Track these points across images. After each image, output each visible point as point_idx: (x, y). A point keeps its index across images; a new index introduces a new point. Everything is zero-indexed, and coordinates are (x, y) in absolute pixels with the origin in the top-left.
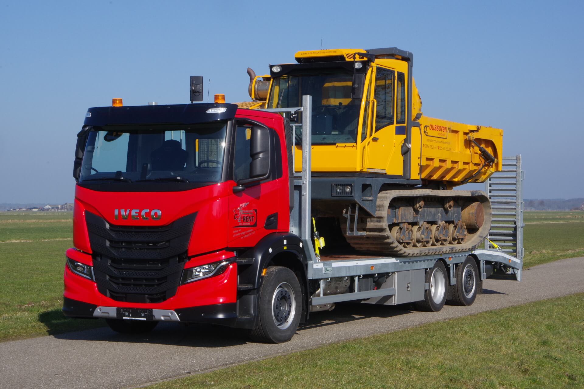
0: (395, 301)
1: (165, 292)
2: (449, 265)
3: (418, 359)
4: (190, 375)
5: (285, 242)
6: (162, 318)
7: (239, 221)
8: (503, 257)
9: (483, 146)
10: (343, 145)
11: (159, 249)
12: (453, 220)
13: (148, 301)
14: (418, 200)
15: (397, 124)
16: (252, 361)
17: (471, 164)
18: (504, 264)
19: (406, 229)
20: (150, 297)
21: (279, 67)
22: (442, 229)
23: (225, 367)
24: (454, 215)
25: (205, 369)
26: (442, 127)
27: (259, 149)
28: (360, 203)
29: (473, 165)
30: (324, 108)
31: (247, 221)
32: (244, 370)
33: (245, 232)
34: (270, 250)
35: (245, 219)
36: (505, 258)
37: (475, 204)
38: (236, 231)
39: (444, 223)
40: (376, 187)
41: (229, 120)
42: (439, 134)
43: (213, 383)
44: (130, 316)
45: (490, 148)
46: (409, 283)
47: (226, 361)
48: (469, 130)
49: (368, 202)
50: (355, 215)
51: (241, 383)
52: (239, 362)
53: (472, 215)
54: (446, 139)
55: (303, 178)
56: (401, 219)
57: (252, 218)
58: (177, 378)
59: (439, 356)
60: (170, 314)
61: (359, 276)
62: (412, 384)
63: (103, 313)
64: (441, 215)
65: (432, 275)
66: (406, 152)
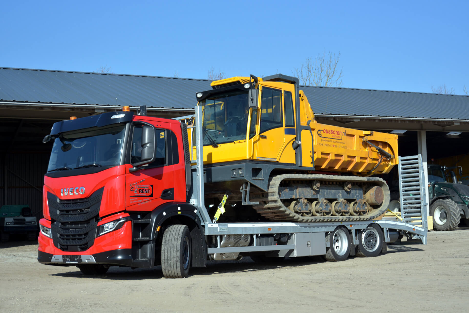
0: (295, 254)
1: (87, 244)
2: (351, 230)
5: (179, 208)
6: (86, 261)
7: (135, 192)
8: (407, 226)
9: (380, 147)
10: (238, 141)
11: (85, 213)
12: (354, 198)
13: (79, 249)
14: (315, 182)
15: (285, 127)
17: (368, 158)
18: (408, 231)
19: (303, 203)
20: (81, 247)
21: (201, 93)
22: (342, 204)
24: (355, 195)
26: (336, 131)
27: (146, 141)
28: (250, 182)
29: (371, 159)
30: (232, 119)
31: (143, 193)
33: (141, 200)
34: (164, 214)
35: (141, 191)
36: (409, 228)
37: (375, 188)
38: (133, 199)
39: (343, 200)
40: (266, 171)
41: (128, 122)
42: (333, 136)
44: (70, 260)
45: (388, 148)
46: (309, 242)
48: (364, 134)
49: (259, 181)
50: (247, 190)
53: (372, 195)
54: (342, 140)
55: (197, 164)
56: (299, 195)
57: (148, 191)
60: (90, 258)
61: (257, 235)
63: (56, 259)
64: (342, 194)
65: (333, 236)
66: (297, 147)
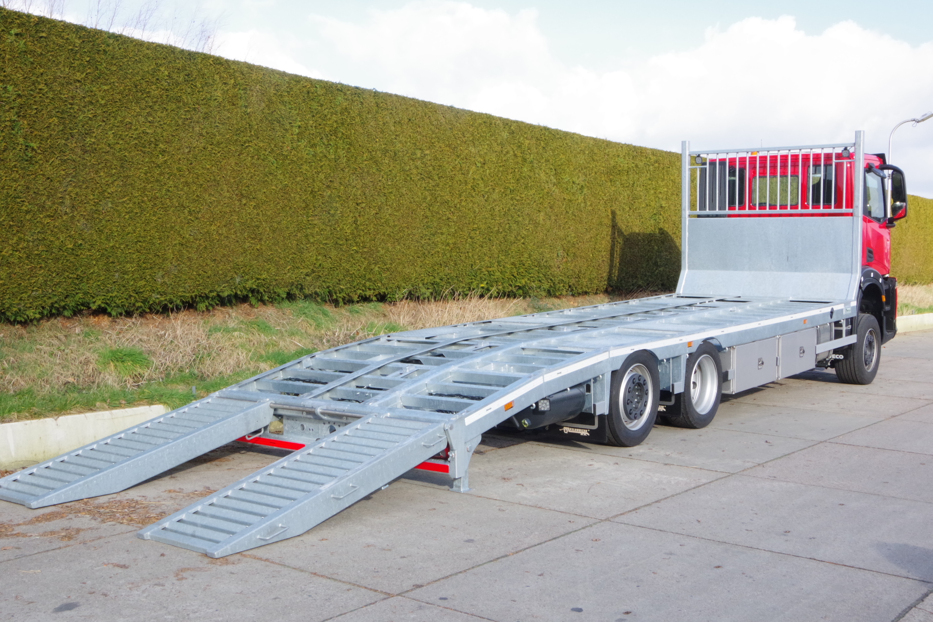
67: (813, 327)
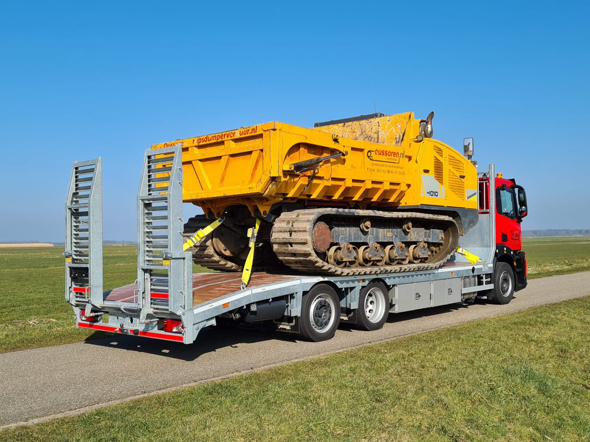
3: (534, 334)
4: (370, 344)
16: (413, 334)
23: (394, 339)
25: (381, 340)
32: (408, 341)
43: (386, 351)
47: (396, 334)
51: (406, 351)
52: (404, 335)
58: (361, 346)
59: (549, 332)
62: (532, 353)
67: (459, 277)
